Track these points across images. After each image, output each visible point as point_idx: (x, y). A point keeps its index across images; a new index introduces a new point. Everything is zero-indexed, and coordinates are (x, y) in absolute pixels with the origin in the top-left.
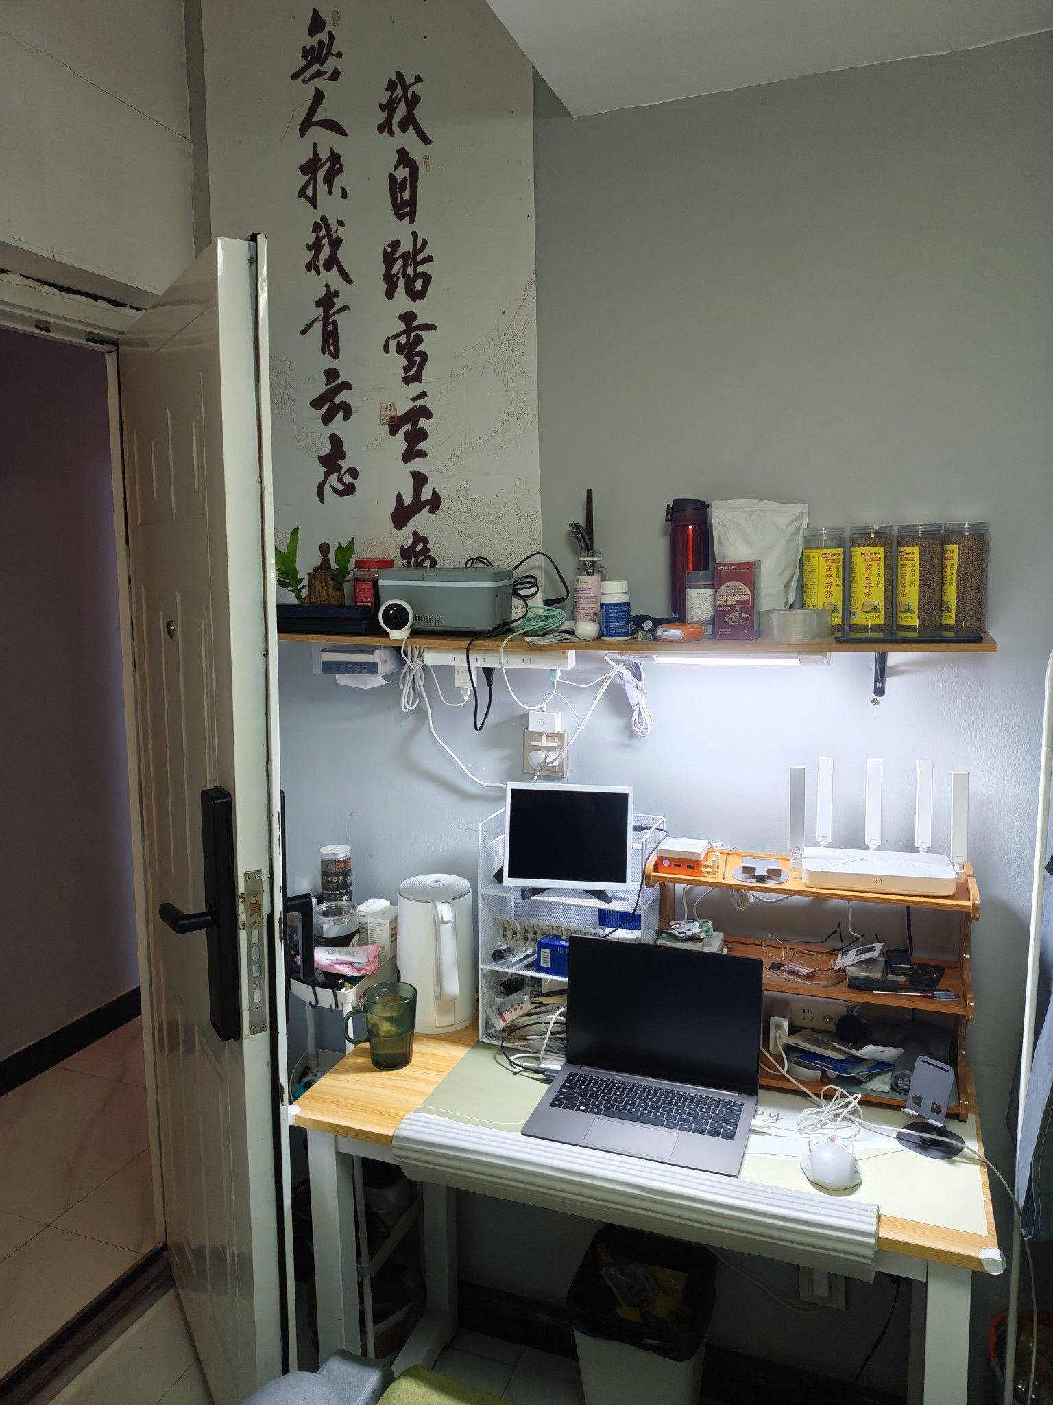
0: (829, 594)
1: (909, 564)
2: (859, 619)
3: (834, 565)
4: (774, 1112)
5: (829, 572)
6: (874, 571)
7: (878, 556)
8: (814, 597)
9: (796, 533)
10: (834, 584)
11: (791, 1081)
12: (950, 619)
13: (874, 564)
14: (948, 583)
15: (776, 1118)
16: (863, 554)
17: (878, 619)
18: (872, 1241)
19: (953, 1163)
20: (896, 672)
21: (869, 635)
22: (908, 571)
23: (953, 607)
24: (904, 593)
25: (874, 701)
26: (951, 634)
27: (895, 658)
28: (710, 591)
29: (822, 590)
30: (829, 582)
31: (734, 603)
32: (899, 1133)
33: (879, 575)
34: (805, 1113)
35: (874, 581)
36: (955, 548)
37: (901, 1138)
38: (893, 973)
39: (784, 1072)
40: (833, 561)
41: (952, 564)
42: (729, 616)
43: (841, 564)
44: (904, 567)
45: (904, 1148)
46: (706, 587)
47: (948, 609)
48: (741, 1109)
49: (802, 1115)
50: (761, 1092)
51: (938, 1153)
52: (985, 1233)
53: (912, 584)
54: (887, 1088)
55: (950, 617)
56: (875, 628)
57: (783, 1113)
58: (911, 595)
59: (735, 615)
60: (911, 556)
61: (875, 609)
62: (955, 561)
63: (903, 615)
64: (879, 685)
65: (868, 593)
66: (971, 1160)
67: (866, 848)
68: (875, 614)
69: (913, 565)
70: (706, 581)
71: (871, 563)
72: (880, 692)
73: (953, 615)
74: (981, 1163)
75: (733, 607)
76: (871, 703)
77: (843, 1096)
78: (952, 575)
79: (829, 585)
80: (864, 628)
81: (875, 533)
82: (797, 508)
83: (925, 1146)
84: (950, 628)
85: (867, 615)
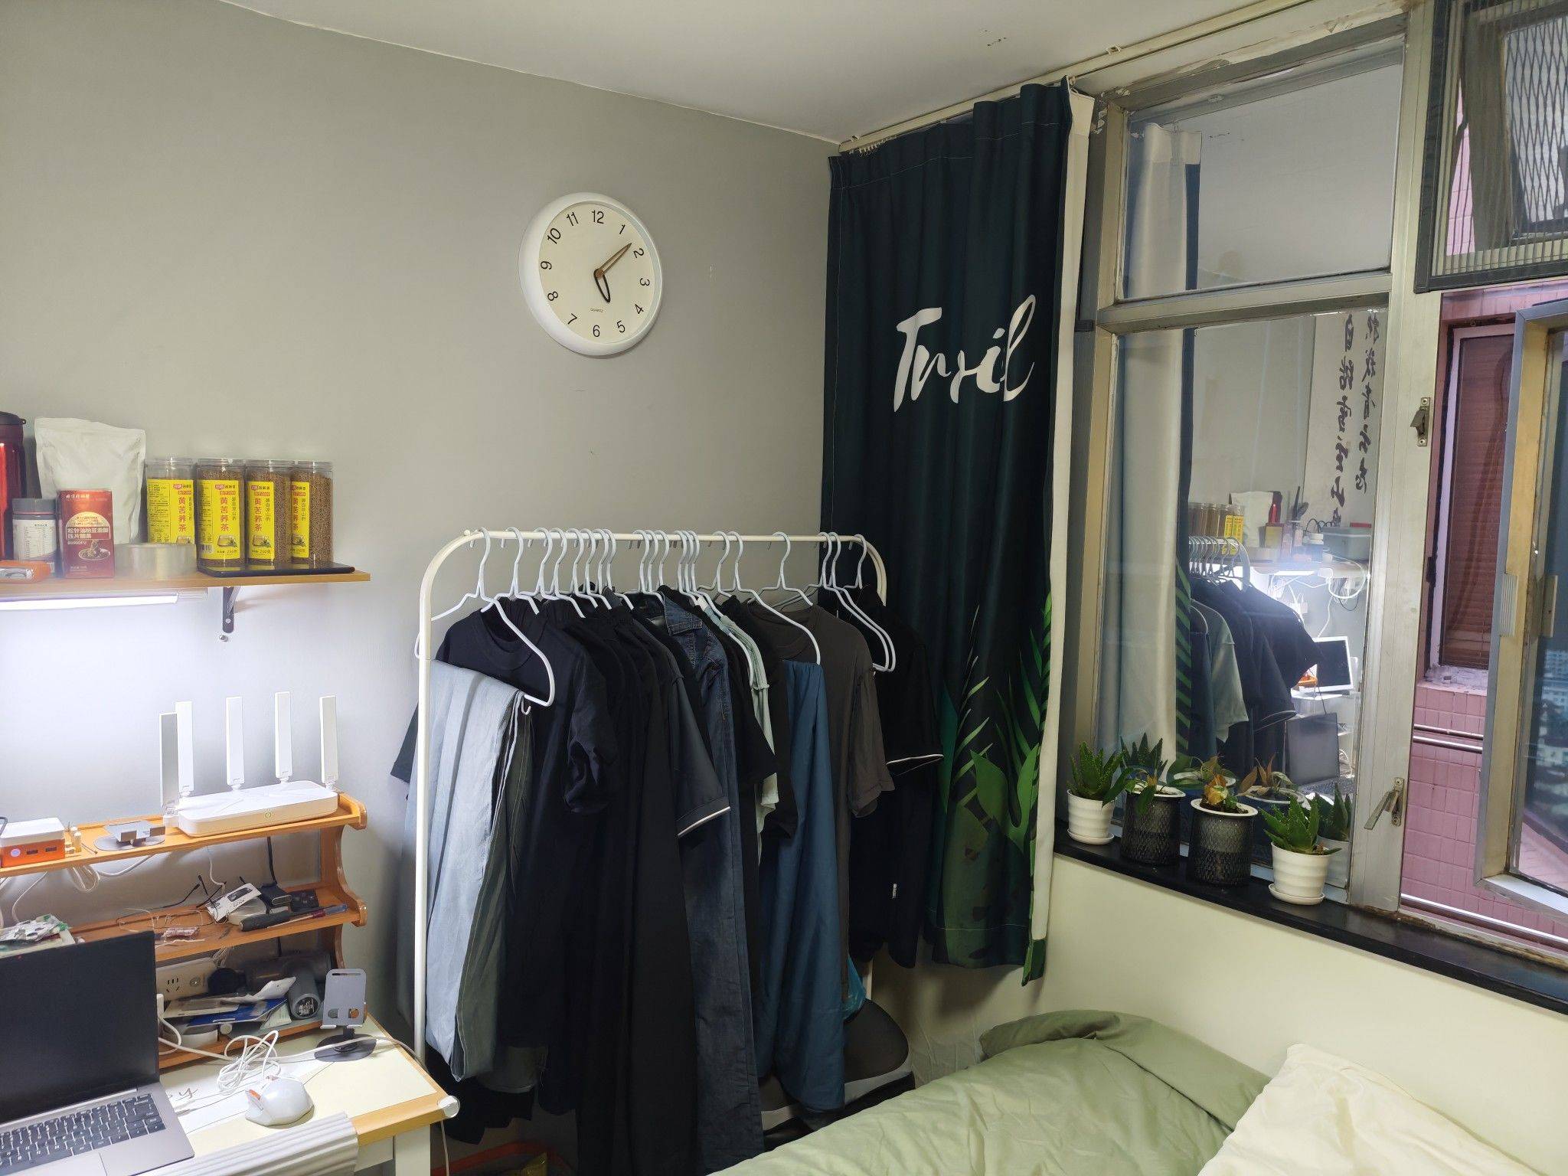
0: (182, 528)
1: (263, 499)
2: (214, 553)
3: (187, 497)
4: (183, 1089)
5: (182, 505)
6: (230, 505)
7: (233, 489)
8: (166, 531)
9: (134, 461)
10: (187, 518)
11: (189, 1053)
12: (303, 552)
13: (229, 498)
14: (300, 517)
15: (188, 1093)
16: (218, 487)
17: (236, 554)
18: (355, 1141)
19: (375, 1056)
20: (243, 606)
21: (224, 569)
22: (263, 506)
23: (306, 541)
24: (258, 527)
25: (224, 638)
26: (306, 567)
27: (246, 591)
28: (51, 523)
29: (176, 523)
30: (183, 514)
31: (89, 536)
32: (316, 1053)
33: (234, 509)
34: (221, 1074)
35: (230, 514)
36: (306, 485)
37: (319, 1056)
38: (274, 907)
39: (178, 1046)
40: (185, 493)
41: (304, 500)
42: (84, 551)
43: (192, 496)
44: (258, 501)
45: (328, 1063)
46: (43, 517)
47: (300, 543)
48: (151, 1101)
49: (219, 1077)
50: (162, 1078)
51: (359, 1054)
52: (435, 1091)
53: (268, 519)
54: (288, 1020)
55: (304, 550)
56: (230, 563)
57: (193, 1087)
58: (266, 529)
59: (91, 551)
60: (265, 491)
61: (232, 543)
62: (307, 497)
63: (259, 549)
64: (228, 621)
65: (225, 527)
66: (388, 1047)
67: (229, 789)
68: (232, 548)
69: (268, 500)
70: (44, 511)
71: (226, 496)
72: (229, 628)
73: (307, 548)
74: (397, 1046)
75: (89, 542)
76: (221, 641)
77: (252, 1042)
78: (304, 510)
79: (182, 518)
80: (219, 563)
81: (227, 466)
82: (135, 434)
83: (345, 1053)
84: (304, 560)
85: (222, 549)
